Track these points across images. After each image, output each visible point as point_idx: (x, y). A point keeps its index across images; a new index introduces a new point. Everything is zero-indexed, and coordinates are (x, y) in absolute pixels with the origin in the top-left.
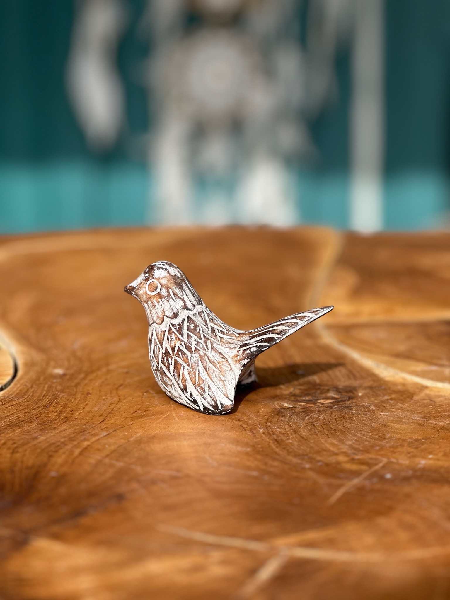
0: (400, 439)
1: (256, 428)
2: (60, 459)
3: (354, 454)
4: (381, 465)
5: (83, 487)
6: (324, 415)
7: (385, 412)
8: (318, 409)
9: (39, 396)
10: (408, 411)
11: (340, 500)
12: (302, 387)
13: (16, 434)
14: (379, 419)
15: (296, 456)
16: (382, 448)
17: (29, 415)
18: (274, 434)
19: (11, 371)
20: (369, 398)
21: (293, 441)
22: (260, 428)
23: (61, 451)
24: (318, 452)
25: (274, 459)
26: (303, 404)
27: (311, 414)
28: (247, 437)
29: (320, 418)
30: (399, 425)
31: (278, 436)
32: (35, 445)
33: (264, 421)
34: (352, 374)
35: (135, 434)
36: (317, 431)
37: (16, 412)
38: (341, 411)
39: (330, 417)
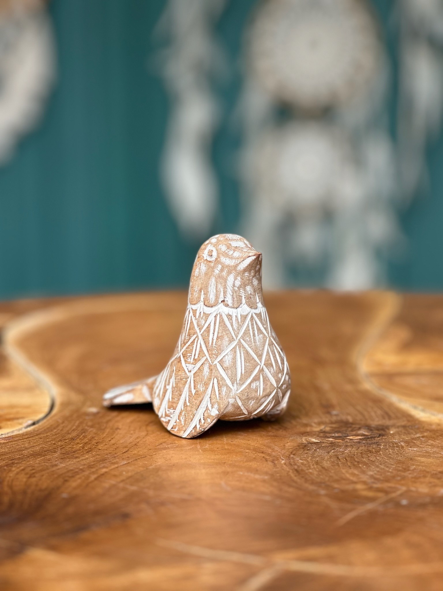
0: (425, 471)
1: (278, 459)
2: (73, 484)
3: (374, 483)
4: (399, 493)
5: (92, 507)
6: (350, 449)
7: (414, 448)
8: (345, 444)
9: (68, 431)
10: (438, 447)
11: (349, 523)
12: (334, 426)
13: (37, 462)
14: (407, 454)
15: (313, 483)
16: (403, 478)
17: (54, 446)
18: (295, 464)
19: (46, 409)
20: (399, 435)
21: (313, 471)
22: (283, 460)
23: (78, 476)
24: (337, 481)
25: (290, 486)
26: (331, 439)
27: (337, 448)
28: (268, 467)
29: (345, 451)
30: (426, 459)
31: (298, 467)
32: (53, 471)
33: (287, 454)
34: (387, 415)
35: (155, 463)
36: (340, 463)
37: (41, 444)
38: (368, 446)
39: (356, 451)
